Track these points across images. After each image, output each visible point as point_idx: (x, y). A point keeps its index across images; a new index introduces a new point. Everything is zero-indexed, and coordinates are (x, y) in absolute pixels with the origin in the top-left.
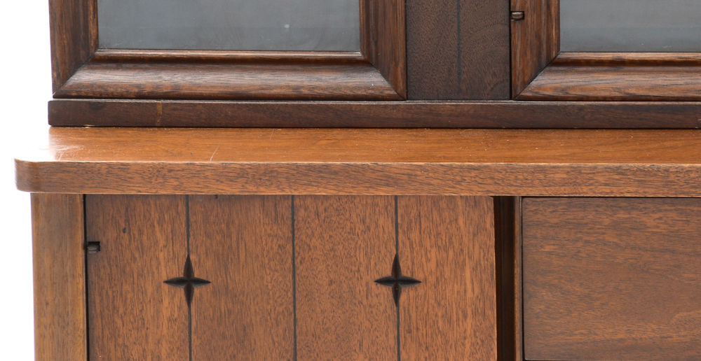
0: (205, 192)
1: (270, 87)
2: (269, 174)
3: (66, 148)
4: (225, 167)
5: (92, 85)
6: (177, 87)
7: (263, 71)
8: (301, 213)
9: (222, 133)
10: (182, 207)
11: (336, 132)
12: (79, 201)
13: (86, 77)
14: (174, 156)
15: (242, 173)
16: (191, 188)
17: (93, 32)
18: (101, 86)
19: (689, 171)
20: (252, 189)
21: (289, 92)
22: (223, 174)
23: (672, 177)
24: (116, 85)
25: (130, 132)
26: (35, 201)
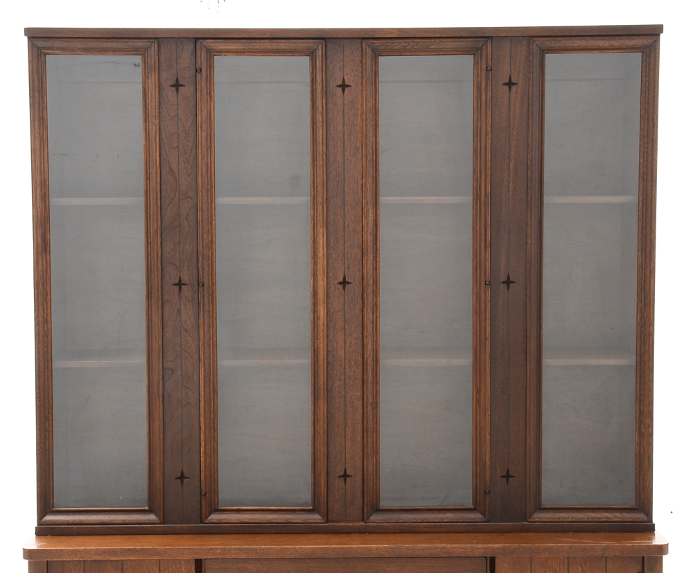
0: (91, 559)
1: (115, 520)
2: (114, 552)
3: (41, 544)
4: (98, 549)
5: (51, 521)
6: (81, 521)
7: (112, 514)
8: (126, 566)
9: (98, 537)
10: (82, 564)
11: (138, 536)
12: (45, 563)
13: (49, 518)
14: (80, 546)
15: (104, 552)
16: (86, 558)
17: (52, 501)
18: (54, 521)
19: (264, 549)
20: (108, 558)
21: (122, 522)
22: (97, 552)
23: (258, 551)
24: (59, 521)
25: (64, 537)
26: (30, 563)
